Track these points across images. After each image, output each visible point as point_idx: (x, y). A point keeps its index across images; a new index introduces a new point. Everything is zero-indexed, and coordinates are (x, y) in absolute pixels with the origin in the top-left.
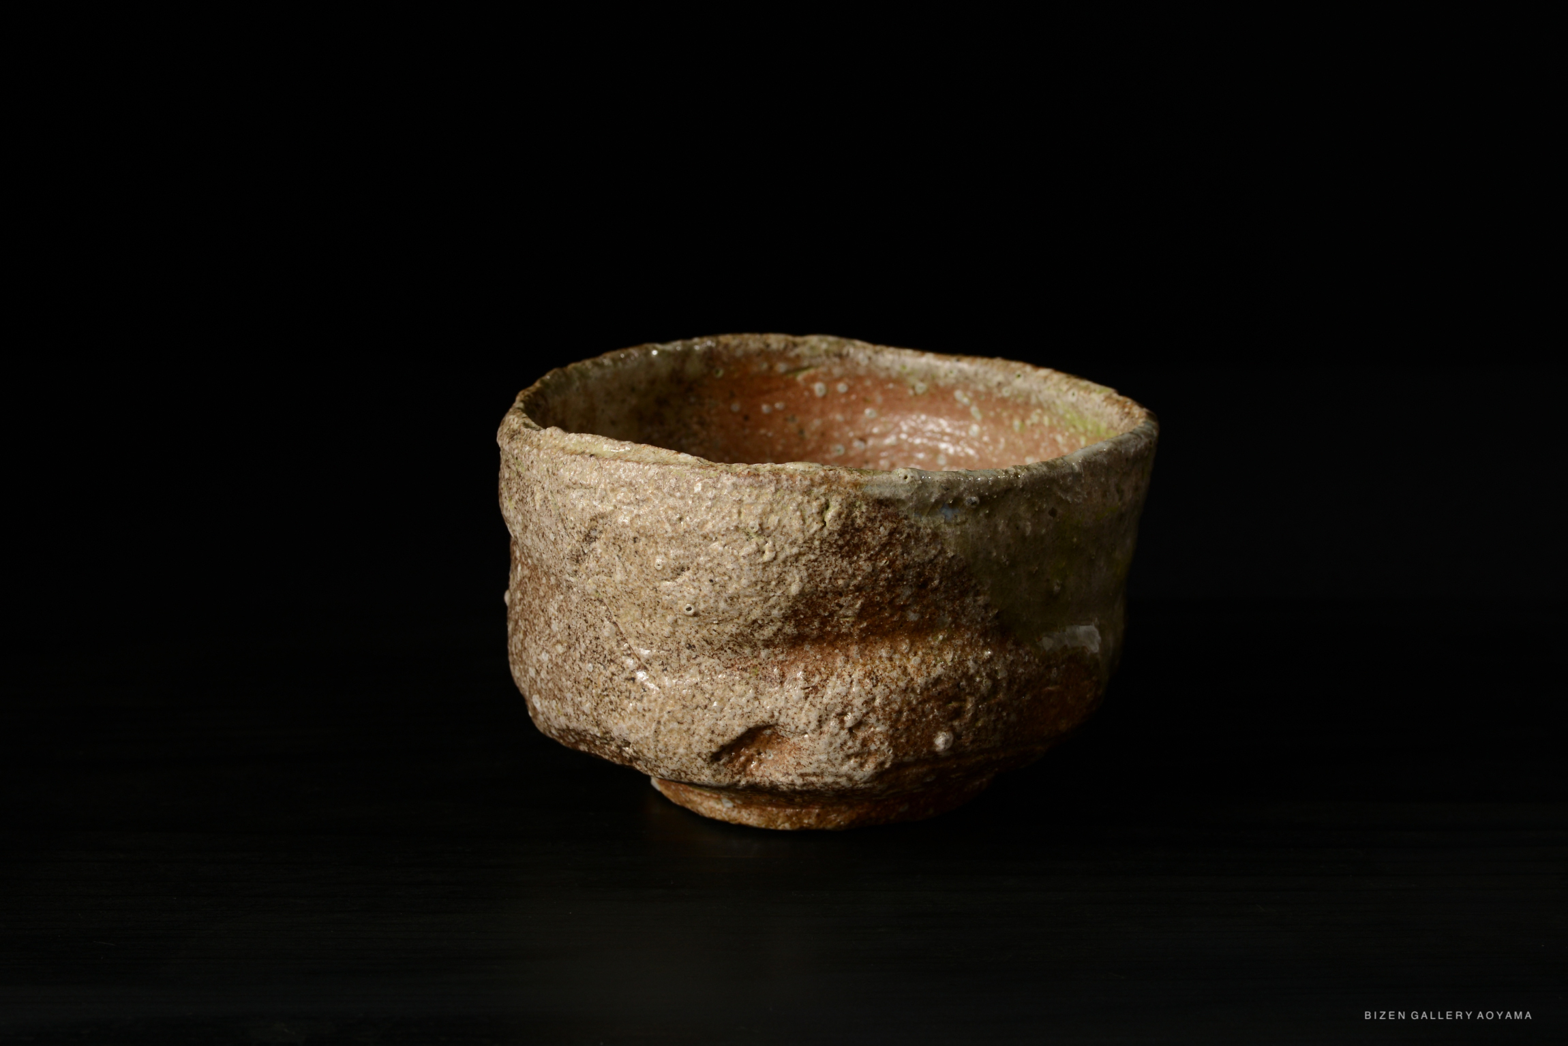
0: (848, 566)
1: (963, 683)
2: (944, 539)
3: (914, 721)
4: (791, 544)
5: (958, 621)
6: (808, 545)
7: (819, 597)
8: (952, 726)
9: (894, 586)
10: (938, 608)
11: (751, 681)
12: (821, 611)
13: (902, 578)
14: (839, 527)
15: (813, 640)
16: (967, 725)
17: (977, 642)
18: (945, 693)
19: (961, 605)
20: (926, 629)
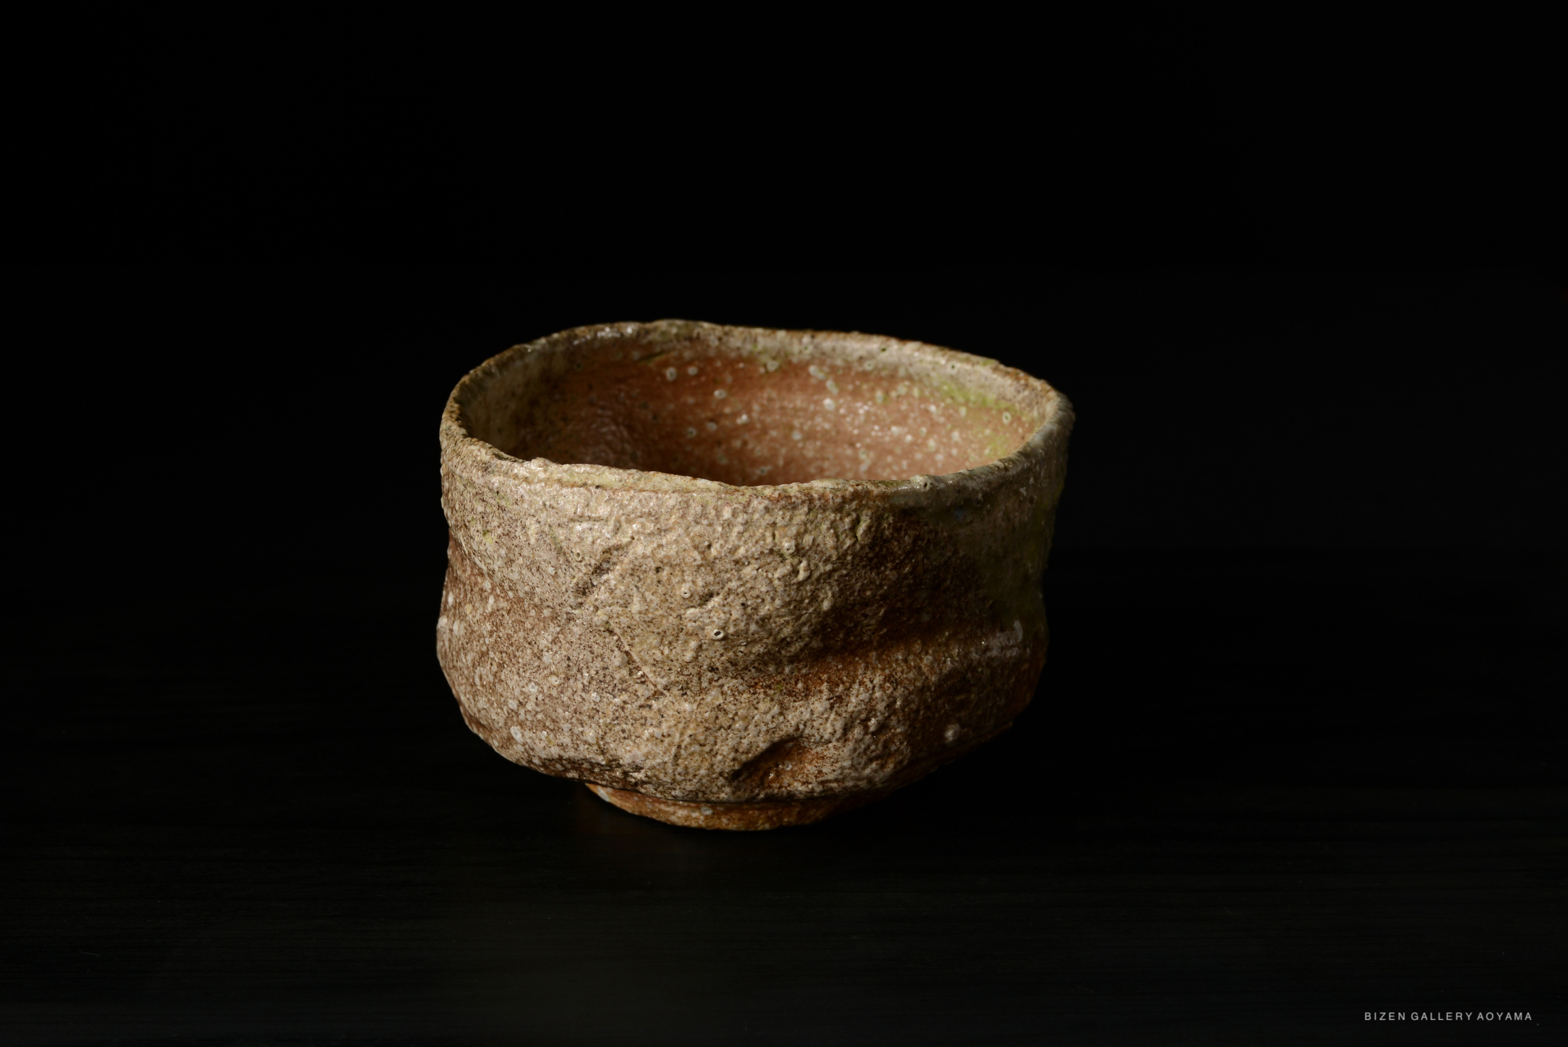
0: (876, 577)
1: (968, 675)
2: (957, 541)
3: (928, 718)
4: (825, 561)
5: (962, 616)
6: (841, 561)
7: (847, 610)
8: (959, 718)
9: (914, 591)
10: (947, 606)
11: (776, 697)
12: (847, 623)
13: (921, 583)
14: (870, 541)
15: (836, 651)
16: (971, 715)
17: (976, 633)
18: (954, 687)
19: (965, 600)
20: (936, 628)
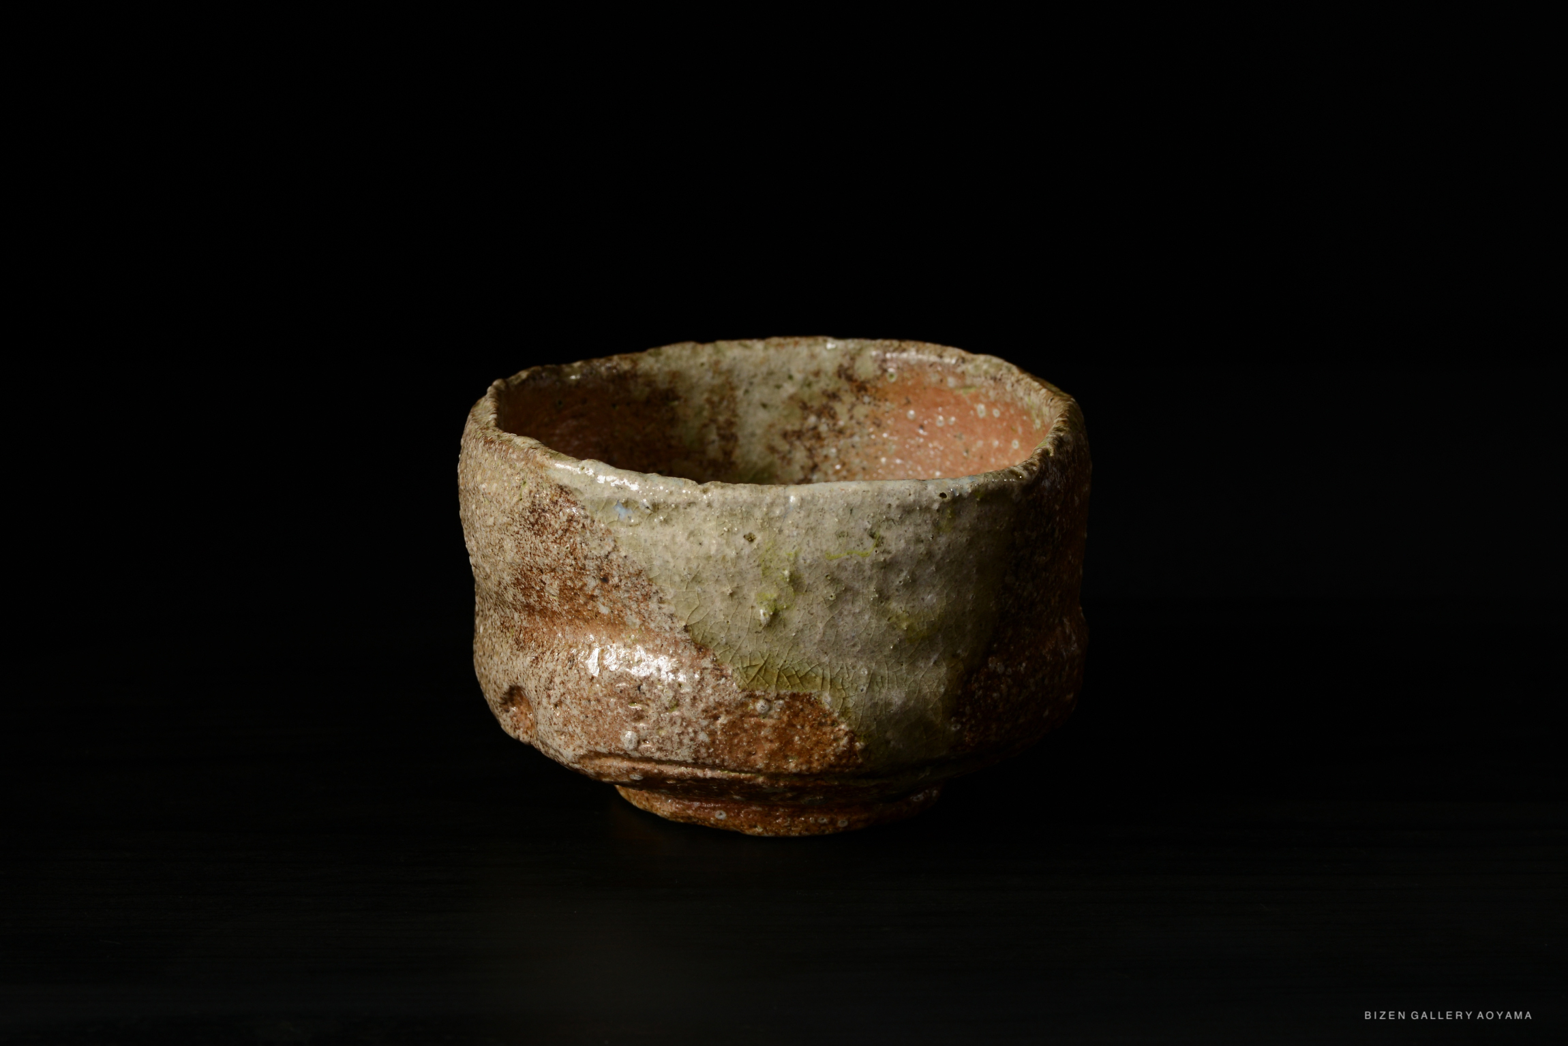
0: (540, 544)
1: (644, 687)
2: (618, 538)
3: (600, 712)
4: (502, 512)
7: (528, 570)
10: (624, 606)
12: (533, 584)
13: (583, 568)
16: (650, 731)
17: (666, 651)
19: (646, 608)
20: (619, 625)
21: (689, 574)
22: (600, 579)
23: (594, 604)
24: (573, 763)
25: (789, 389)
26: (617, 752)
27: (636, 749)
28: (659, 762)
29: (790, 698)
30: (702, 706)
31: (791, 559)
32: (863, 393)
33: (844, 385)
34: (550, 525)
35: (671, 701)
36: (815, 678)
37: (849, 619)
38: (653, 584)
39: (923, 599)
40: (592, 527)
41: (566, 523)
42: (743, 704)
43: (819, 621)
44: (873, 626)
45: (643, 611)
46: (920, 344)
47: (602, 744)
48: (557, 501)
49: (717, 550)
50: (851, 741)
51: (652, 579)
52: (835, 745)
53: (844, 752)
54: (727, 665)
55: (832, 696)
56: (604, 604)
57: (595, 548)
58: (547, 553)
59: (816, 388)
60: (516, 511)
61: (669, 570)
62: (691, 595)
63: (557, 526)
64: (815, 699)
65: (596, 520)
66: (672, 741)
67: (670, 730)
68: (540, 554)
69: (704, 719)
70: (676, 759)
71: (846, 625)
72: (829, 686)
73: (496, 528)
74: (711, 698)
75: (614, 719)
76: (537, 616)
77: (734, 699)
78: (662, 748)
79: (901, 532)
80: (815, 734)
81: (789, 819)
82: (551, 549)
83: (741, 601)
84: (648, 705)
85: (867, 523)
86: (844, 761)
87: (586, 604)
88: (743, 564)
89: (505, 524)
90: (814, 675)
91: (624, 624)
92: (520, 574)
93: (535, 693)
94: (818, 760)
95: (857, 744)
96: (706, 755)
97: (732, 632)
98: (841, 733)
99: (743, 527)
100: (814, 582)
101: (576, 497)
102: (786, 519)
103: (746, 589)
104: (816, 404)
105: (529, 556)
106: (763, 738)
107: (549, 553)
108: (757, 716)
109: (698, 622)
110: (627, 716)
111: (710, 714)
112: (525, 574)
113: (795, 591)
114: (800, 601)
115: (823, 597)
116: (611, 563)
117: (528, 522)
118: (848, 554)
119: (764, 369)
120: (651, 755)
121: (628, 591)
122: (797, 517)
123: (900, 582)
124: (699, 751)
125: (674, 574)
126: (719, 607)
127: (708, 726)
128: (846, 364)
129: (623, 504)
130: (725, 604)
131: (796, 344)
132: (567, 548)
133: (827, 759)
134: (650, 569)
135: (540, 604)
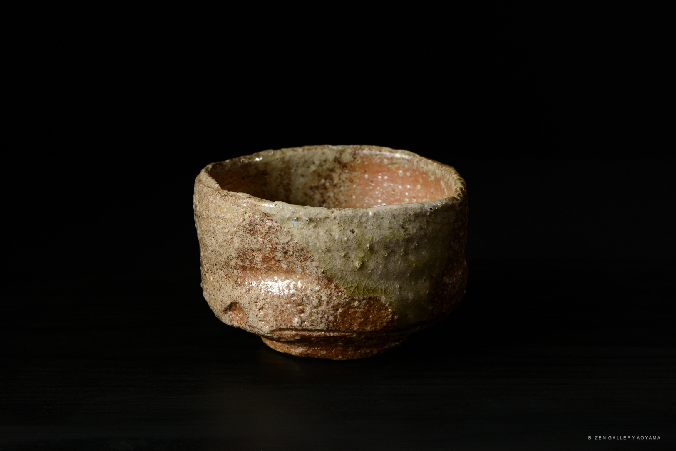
0: (254, 239)
1: (305, 299)
2: (293, 234)
3: (283, 311)
4: (233, 226)
5: (305, 271)
6: (239, 228)
7: (246, 251)
8: (300, 316)
9: (273, 251)
10: (294, 264)
11: (232, 283)
12: (248, 257)
13: (276, 248)
14: (249, 222)
15: (249, 269)
16: (307, 317)
17: (314, 282)
18: (296, 301)
19: (305, 264)
20: (291, 272)
21: (326, 248)
22: (284, 253)
23: (280, 264)
24: (268, 334)
25: (313, 168)
26: (290, 328)
27: (300, 326)
28: (311, 330)
29: (368, 299)
30: (331, 305)
31: (370, 239)
32: (345, 168)
33: (337, 165)
34: (259, 231)
35: (317, 304)
36: (378, 290)
37: (392, 264)
38: (309, 254)
39: (421, 254)
40: (280, 230)
41: (268, 229)
42: (349, 303)
43: (380, 265)
44: (402, 266)
45: (303, 265)
46: (370, 147)
47: (284, 325)
48: (263, 220)
49: (338, 238)
50: (393, 316)
51: (309, 251)
52: (386, 318)
53: (390, 321)
54: (341, 287)
55: (385, 297)
56: (284, 264)
57: (282, 240)
58: (257, 243)
59: (325, 167)
60: (242, 225)
61: (317, 247)
62: (326, 257)
63: (263, 231)
64: (379, 299)
65: (283, 227)
66: (317, 321)
67: (317, 317)
68: (254, 244)
69: (332, 310)
70: (319, 329)
71: (391, 266)
72: (384, 293)
73: (229, 233)
74: (336, 302)
75: (290, 314)
76: (247, 271)
77: (345, 301)
78: (313, 324)
79: (414, 225)
80: (378, 314)
81: (354, 352)
82: (260, 241)
83: (348, 259)
84: (306, 306)
85: (401, 222)
86: (390, 325)
87: (275, 264)
88: (350, 243)
89: (235, 231)
90: (377, 289)
91: (294, 272)
92: (242, 253)
93: (248, 304)
94: (379, 325)
95: (395, 317)
96: (332, 326)
97: (344, 273)
98: (389, 313)
99: (350, 227)
100: (379, 249)
101: (272, 218)
102: (367, 223)
103: (350, 254)
104: (324, 174)
105: (247, 244)
106: (357, 317)
107: (258, 243)
108: (354, 308)
109: (329, 269)
110: (296, 312)
111: (335, 308)
112: (244, 253)
113: (371, 253)
114: (373, 257)
115: (382, 255)
116: (289, 245)
117: (248, 230)
118: (393, 236)
119: (303, 160)
120: (307, 328)
121: (297, 257)
122: (372, 221)
123: (413, 247)
124: (329, 325)
125: (319, 249)
126: (338, 262)
127: (334, 314)
128: (338, 156)
129: (295, 219)
130: (341, 260)
131: (316, 148)
132: (268, 240)
133: (383, 324)
134: (308, 247)
135: (250, 265)
